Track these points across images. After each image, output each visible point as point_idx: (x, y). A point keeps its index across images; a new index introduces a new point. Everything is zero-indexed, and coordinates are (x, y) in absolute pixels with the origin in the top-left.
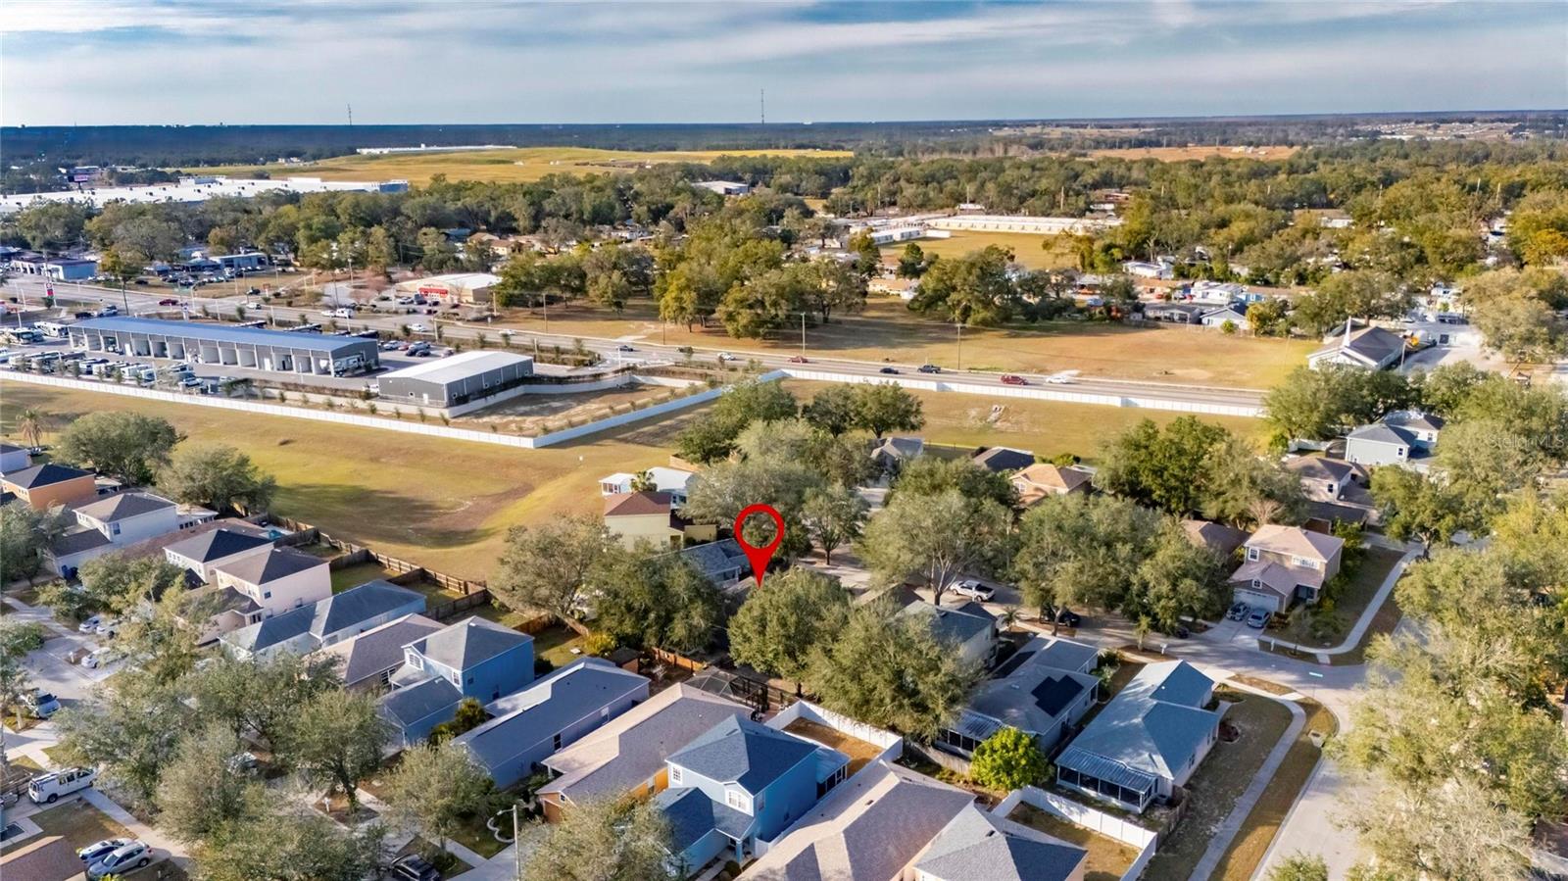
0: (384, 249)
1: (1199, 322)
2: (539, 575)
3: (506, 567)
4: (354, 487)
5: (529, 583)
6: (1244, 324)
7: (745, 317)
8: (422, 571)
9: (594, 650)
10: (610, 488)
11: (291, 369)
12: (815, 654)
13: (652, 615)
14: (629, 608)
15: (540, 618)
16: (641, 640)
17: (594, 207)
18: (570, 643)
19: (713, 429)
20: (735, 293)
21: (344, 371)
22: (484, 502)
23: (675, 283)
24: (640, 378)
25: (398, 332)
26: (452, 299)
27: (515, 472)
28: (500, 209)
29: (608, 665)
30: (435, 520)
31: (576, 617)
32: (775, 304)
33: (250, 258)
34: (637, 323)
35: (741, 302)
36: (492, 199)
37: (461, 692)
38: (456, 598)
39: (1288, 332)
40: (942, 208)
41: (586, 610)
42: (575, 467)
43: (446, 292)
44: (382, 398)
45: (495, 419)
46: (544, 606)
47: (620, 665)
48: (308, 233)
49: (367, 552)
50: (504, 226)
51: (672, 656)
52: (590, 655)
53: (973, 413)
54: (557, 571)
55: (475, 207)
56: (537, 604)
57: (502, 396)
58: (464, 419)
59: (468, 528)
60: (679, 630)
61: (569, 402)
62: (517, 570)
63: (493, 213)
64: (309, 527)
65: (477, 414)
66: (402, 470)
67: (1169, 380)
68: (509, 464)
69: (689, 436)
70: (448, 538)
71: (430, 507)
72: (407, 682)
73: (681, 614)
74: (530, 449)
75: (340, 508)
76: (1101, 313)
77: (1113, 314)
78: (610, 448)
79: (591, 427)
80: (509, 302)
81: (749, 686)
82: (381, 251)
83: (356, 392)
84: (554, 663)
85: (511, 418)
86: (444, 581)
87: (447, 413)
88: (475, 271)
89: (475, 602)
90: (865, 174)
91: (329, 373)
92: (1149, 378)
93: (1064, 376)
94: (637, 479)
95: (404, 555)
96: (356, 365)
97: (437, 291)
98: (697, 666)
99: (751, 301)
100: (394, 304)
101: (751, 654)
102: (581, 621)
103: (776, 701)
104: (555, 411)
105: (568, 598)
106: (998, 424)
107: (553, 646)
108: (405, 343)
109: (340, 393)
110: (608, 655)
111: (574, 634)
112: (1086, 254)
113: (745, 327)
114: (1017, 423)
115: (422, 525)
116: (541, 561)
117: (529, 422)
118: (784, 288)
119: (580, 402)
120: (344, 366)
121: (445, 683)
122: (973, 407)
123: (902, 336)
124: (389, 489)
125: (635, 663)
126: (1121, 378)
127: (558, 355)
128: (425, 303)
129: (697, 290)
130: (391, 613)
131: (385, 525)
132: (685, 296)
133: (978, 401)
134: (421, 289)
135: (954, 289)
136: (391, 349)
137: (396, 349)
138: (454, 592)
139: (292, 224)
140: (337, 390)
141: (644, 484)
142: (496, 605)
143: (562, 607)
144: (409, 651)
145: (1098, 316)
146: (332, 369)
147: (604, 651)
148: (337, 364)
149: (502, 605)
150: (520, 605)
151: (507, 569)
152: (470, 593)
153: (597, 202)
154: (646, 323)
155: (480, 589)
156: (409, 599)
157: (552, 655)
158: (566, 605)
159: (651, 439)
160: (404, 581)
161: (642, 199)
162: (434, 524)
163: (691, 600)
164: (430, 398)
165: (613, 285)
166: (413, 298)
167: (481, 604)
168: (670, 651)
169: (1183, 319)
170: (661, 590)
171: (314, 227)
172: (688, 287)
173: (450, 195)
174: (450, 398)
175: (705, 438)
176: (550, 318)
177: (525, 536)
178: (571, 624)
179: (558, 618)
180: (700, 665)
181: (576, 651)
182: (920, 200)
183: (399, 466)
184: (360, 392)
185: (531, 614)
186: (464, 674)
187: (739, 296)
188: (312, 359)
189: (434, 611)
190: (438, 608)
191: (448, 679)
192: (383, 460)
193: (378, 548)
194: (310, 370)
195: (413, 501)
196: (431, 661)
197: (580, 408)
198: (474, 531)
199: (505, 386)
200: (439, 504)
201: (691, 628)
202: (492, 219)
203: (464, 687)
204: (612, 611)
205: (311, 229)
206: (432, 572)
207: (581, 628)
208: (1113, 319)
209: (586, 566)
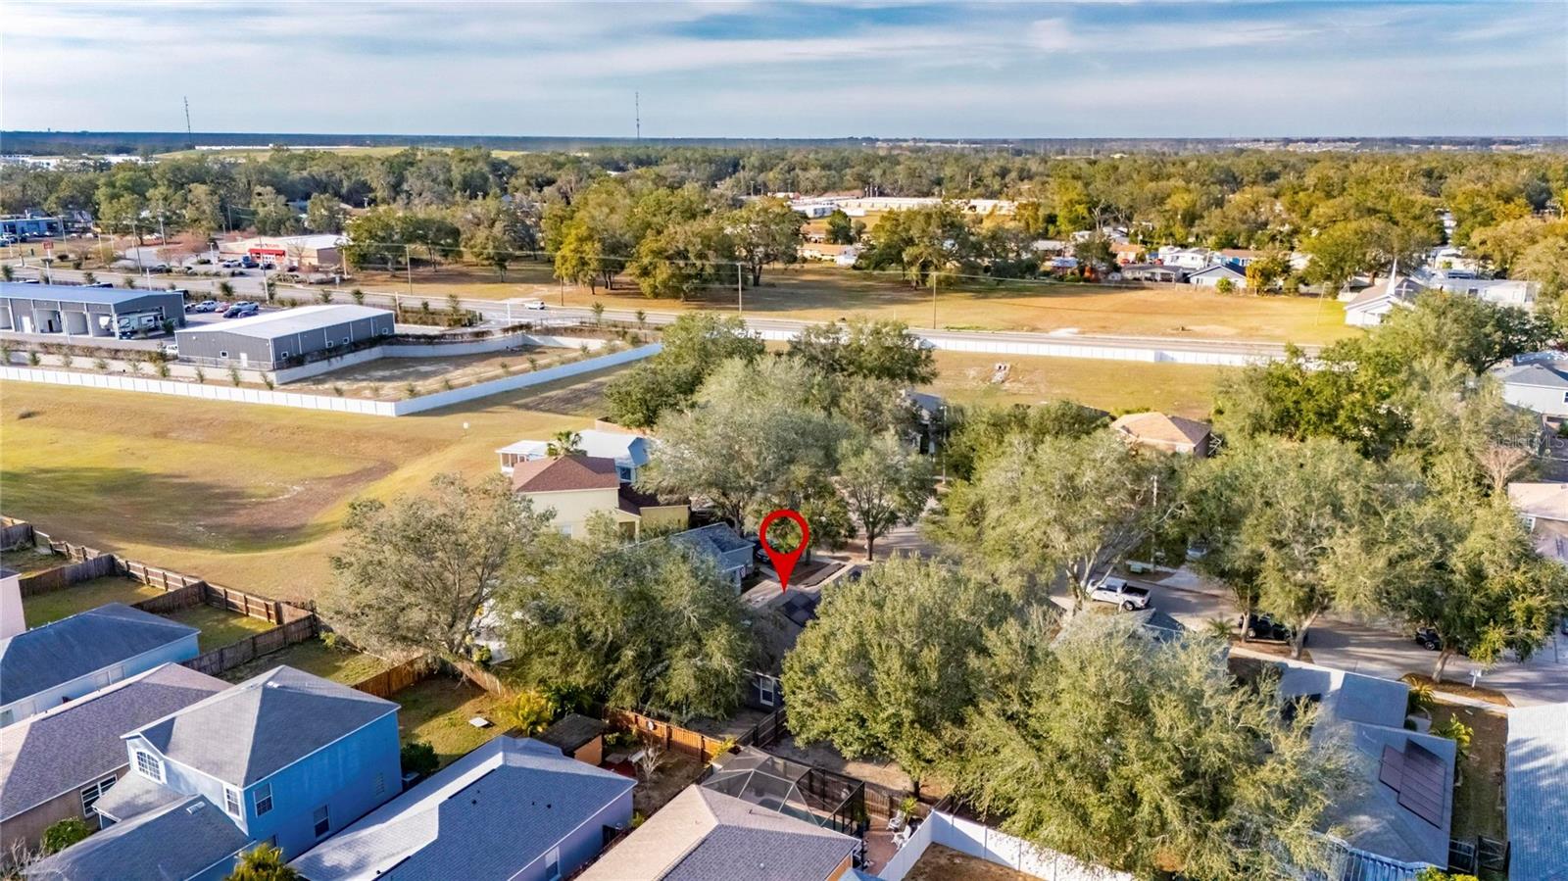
0: (207, 208)
1: (1187, 281)
2: (407, 586)
3: (347, 572)
4: (122, 470)
5: (388, 600)
6: (1241, 282)
7: (663, 271)
8: (203, 586)
9: (516, 723)
10: (512, 460)
11: (61, 331)
12: (986, 725)
13: (629, 654)
14: (584, 640)
15: (411, 663)
16: (602, 698)
17: (465, 177)
18: (468, 707)
19: (660, 378)
20: (649, 243)
21: (134, 332)
22: (321, 487)
23: (573, 232)
24: (536, 339)
25: (216, 291)
26: (291, 261)
27: (368, 447)
28: (354, 179)
29: (546, 754)
30: (241, 512)
31: (475, 658)
32: (701, 256)
33: (37, 223)
34: (524, 286)
35: (658, 253)
36: (344, 168)
37: (244, 829)
38: (261, 630)
39: (1297, 290)
40: (848, 189)
41: (494, 646)
42: (458, 438)
43: (284, 254)
44: (182, 360)
45: (341, 384)
46: (417, 642)
47: (569, 753)
48: (110, 190)
49: (112, 559)
50: (359, 195)
51: (662, 726)
52: (508, 733)
53: (972, 373)
54: (439, 577)
55: (324, 178)
56: (404, 638)
57: (350, 359)
58: (299, 385)
59: (293, 523)
60: (682, 678)
61: (444, 365)
62: (366, 578)
63: (345, 184)
64: (18, 522)
65: (317, 380)
66: (200, 447)
67: (1188, 336)
68: (360, 436)
69: (623, 390)
70: (260, 537)
71: (237, 495)
72: (131, 810)
73: (686, 648)
74: (389, 417)
75: (93, 499)
76: (1072, 273)
77: (1087, 274)
78: (505, 416)
79: (478, 391)
80: (363, 261)
81: (824, 783)
82: (204, 212)
83: (145, 353)
84: (439, 749)
85: (364, 384)
86: (240, 603)
87: (272, 377)
88: (321, 232)
89: (295, 638)
90: (757, 164)
91: (113, 335)
92: (1164, 335)
93: (1063, 333)
94: (557, 444)
95: (178, 565)
96: (152, 324)
97: (270, 252)
98: (714, 746)
99: (671, 252)
100: (213, 268)
101: (834, 722)
102: (486, 664)
103: (880, 812)
104: (426, 376)
105: (461, 626)
106: (1007, 385)
107: (435, 714)
108: (224, 304)
109: (121, 355)
110: (546, 732)
111: (475, 689)
112: (1031, 222)
113: (665, 284)
114: (1031, 383)
115: (220, 520)
116: (410, 559)
117: (388, 388)
118: (710, 238)
119: (457, 367)
120: (134, 324)
121: (208, 813)
122: (971, 366)
123: (852, 298)
124: (177, 473)
125: (596, 744)
126: (1133, 334)
127: (426, 314)
128: (257, 266)
129: (601, 240)
130: (128, 663)
131: (161, 521)
132: (587, 247)
133: (975, 359)
134: (251, 251)
135: (910, 242)
136: (205, 311)
137: (213, 310)
138: (257, 622)
139: (90, 181)
140: (117, 351)
141: (567, 450)
142: (329, 642)
143: (451, 644)
144: (136, 746)
145: (1069, 277)
146: (115, 327)
147: (534, 724)
148: (124, 322)
149: (342, 642)
150: (374, 640)
151: (349, 576)
152: (287, 620)
153: (469, 170)
154: (535, 286)
155: (303, 614)
156: (167, 637)
157: (437, 735)
158: (458, 637)
159: (561, 405)
160: (167, 606)
161: (519, 172)
162: (241, 519)
163: (707, 624)
164: (249, 359)
165: (495, 239)
166: (241, 261)
167: (305, 640)
168: (661, 718)
169: (1166, 279)
170: (644, 605)
171: (117, 184)
172: (590, 238)
173: (295, 164)
174: (278, 358)
175: (647, 390)
176: (414, 281)
177: (382, 517)
178: (467, 672)
179: (444, 663)
180: (717, 743)
181: (479, 722)
182: (824, 183)
183: (196, 442)
184: (149, 353)
185: (394, 656)
186: (247, 794)
187: (655, 246)
188: (89, 317)
189: (215, 657)
190: (221, 653)
191: (216, 801)
192: (174, 435)
193: (133, 555)
194: (87, 332)
195: (211, 487)
196: (180, 765)
197: (459, 372)
198: (303, 526)
199: (356, 346)
200: (251, 491)
201: (701, 675)
202: (344, 191)
203: (250, 821)
204: (552, 648)
205: (114, 187)
206: (221, 589)
207: (486, 679)
208: (1087, 280)
209: (494, 567)
